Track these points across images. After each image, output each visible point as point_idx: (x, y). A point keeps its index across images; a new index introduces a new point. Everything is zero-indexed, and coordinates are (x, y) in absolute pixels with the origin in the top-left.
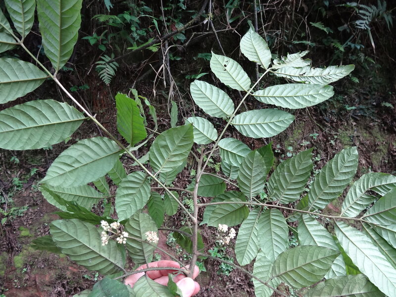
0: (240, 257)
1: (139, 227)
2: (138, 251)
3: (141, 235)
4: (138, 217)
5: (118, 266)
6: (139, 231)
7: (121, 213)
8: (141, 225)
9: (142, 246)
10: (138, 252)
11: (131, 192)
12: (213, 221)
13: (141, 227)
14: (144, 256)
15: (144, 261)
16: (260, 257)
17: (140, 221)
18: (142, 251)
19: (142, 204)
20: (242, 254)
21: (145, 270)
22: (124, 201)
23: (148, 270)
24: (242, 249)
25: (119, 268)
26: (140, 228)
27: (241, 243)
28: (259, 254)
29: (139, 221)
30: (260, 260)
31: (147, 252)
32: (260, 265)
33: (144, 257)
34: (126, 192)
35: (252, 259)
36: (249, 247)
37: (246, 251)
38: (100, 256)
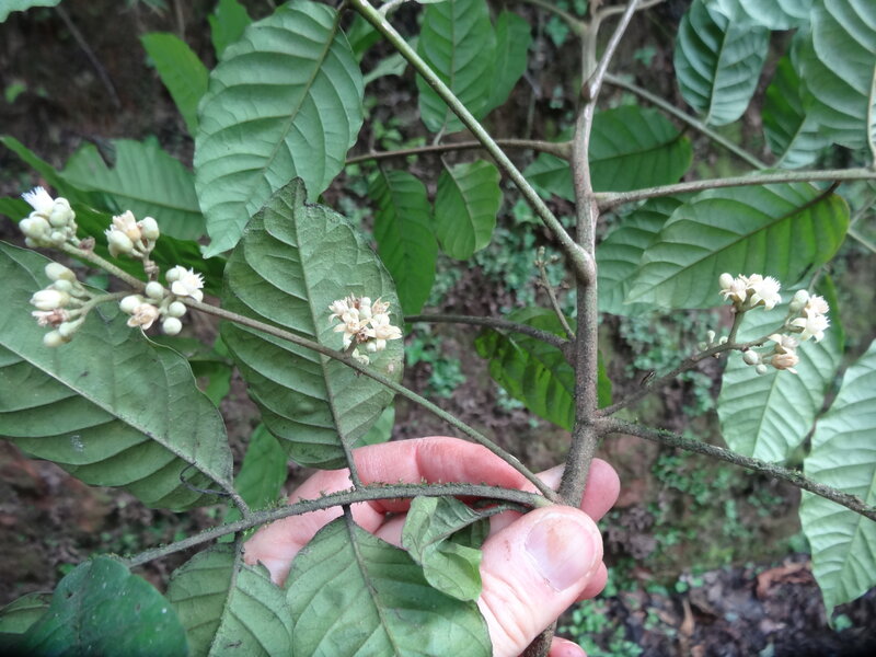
0: (742, 434)
1: (301, 281)
2: (306, 406)
3: (312, 326)
4: (291, 228)
5: (207, 477)
6: (302, 306)
7: (222, 215)
8: (308, 273)
9: (320, 380)
10: (305, 413)
11: (265, 110)
12: (655, 282)
13: (310, 284)
14: (335, 431)
15: (336, 455)
16: (829, 435)
17: (305, 253)
18: (325, 405)
19: (323, 170)
20: (750, 426)
21: (344, 499)
22: (237, 156)
23: (356, 496)
24: (748, 404)
25: (214, 484)
26: (305, 290)
27: (745, 384)
28: (821, 424)
29: (295, 251)
30: (828, 445)
31: (353, 412)
32: (830, 465)
33: (339, 438)
34: (242, 112)
35: (793, 442)
36: (778, 398)
37: (767, 414)
38: (117, 421)
